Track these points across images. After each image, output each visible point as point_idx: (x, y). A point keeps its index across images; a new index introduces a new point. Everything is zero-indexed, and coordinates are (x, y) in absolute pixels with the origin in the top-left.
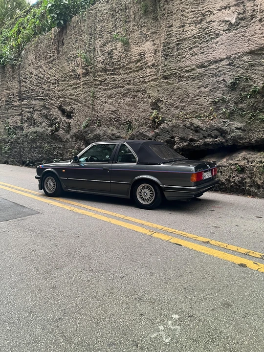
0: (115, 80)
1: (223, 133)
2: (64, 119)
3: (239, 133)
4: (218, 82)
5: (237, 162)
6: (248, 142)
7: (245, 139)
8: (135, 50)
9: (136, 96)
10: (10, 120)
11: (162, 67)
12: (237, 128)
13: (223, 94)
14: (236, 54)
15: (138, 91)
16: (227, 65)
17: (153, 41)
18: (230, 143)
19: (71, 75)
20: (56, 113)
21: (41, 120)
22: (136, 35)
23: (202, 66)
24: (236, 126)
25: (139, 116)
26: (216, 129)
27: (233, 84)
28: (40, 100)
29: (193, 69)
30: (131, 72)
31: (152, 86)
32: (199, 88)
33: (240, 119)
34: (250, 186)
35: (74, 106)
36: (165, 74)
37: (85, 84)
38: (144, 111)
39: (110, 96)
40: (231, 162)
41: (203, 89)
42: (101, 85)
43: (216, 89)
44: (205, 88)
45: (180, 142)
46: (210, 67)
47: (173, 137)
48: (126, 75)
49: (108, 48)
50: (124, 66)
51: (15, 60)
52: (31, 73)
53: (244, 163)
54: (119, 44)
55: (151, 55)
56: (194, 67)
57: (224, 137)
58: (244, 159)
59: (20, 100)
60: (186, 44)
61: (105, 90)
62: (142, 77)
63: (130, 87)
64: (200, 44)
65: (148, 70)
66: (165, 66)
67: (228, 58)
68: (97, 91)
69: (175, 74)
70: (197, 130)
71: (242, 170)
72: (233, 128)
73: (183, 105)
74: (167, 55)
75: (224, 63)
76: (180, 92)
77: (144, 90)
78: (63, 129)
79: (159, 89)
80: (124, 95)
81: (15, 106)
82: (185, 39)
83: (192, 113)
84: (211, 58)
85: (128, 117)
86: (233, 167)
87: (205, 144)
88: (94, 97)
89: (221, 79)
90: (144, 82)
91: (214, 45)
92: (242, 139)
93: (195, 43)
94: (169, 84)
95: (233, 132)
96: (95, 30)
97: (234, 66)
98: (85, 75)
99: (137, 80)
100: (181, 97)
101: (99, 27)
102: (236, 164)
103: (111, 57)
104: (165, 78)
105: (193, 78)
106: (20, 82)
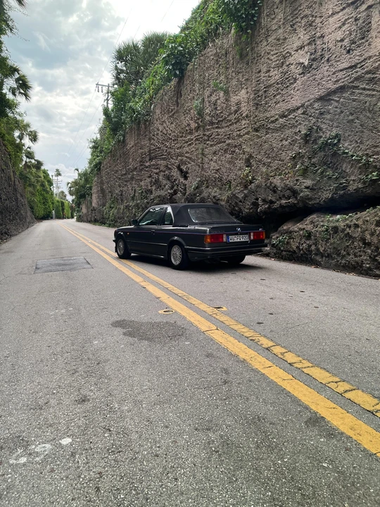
0: (219, 135)
1: (295, 193)
2: (182, 180)
3: (307, 192)
4: (295, 133)
5: (305, 226)
6: (318, 203)
7: (315, 199)
8: (234, 99)
9: (234, 152)
10: (142, 183)
11: (254, 118)
12: (307, 188)
13: (300, 148)
14: (309, 101)
15: (236, 146)
16: (302, 114)
17: (247, 89)
18: (301, 205)
19: (187, 130)
20: (175, 173)
21: (165, 182)
22: (234, 82)
23: (283, 116)
24: (305, 185)
25: (236, 175)
26: (289, 189)
27: (306, 135)
28: (164, 159)
29: (277, 120)
30: (230, 125)
31: (246, 140)
32: (281, 140)
33: (312, 176)
34: (316, 254)
35: (189, 165)
36: (256, 126)
37: (197, 140)
38: (240, 169)
39: (215, 153)
40: (300, 226)
41: (284, 142)
42: (208, 140)
43: (295, 141)
44: (286, 141)
45: (263, 205)
46: (289, 117)
47: (257, 199)
48: (227, 129)
49: (213, 98)
50: (225, 118)
51: (147, 115)
52: (158, 130)
53: (309, 227)
54: (222, 94)
55: (245, 104)
56: (277, 116)
57: (296, 198)
58: (312, 222)
59: (150, 159)
60: (271, 91)
61: (211, 146)
62: (239, 130)
63: (230, 141)
64: (282, 90)
65: (244, 122)
66: (256, 116)
67: (303, 106)
68: (206, 148)
69: (263, 125)
70: (274, 190)
71: (309, 236)
72: (303, 187)
73: (269, 161)
74: (257, 104)
75: (300, 111)
76: (266, 146)
77: (240, 145)
78: (181, 191)
79: (251, 143)
80: (226, 151)
81: (147, 167)
82: (270, 86)
83: (276, 170)
84: (289, 106)
85: (228, 176)
86: (301, 232)
87: (281, 206)
88: (203, 154)
89: (298, 130)
90: (240, 136)
91: (292, 91)
92: (310, 199)
93: (278, 89)
94: (259, 137)
95: (302, 191)
96: (204, 78)
97: (307, 115)
98: (197, 129)
99: (235, 134)
100: (267, 152)
101: (207, 75)
102: (304, 229)
103: (216, 108)
104: (256, 130)
105: (276, 130)
106: (150, 139)
